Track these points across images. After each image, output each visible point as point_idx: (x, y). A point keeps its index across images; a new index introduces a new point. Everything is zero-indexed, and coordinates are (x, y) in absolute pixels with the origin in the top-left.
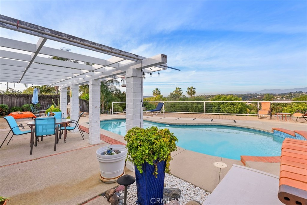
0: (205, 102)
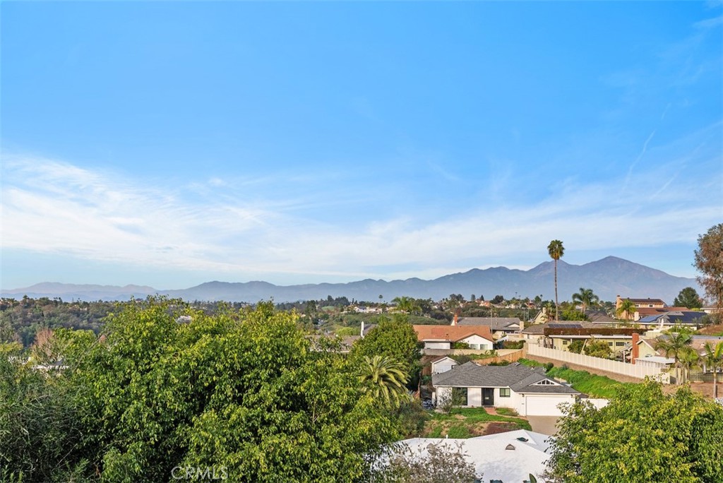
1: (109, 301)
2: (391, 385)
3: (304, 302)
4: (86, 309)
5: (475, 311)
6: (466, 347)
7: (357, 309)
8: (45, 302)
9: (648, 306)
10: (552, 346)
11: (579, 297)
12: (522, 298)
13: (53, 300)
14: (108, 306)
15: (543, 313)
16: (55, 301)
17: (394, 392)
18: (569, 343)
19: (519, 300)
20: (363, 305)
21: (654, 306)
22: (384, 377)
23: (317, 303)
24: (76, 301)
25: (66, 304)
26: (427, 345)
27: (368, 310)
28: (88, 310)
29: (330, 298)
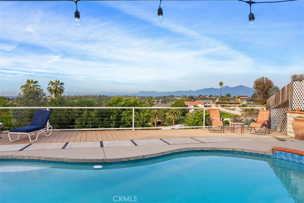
0: (133, 108)
2: (177, 115)
5: (204, 98)
6: (198, 107)
7: (176, 98)
8: (104, 96)
9: (244, 98)
10: (218, 107)
11: (227, 95)
12: (217, 95)
15: (218, 99)
17: (178, 116)
18: (221, 106)
20: (177, 97)
21: (246, 98)
22: (176, 113)
23: (167, 96)
26: (188, 106)
27: (179, 98)
29: (170, 95)
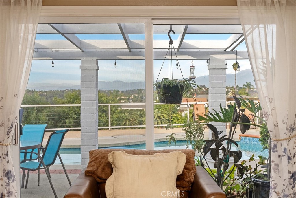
0: (109, 105)
1: (55, 90)
3: (137, 90)
4: (45, 94)
11: (246, 86)
13: (31, 90)
14: (54, 92)
15: (231, 93)
16: (33, 91)
19: (229, 87)
22: (159, 117)
24: (41, 91)
25: (37, 92)
26: (182, 106)
28: (46, 94)
